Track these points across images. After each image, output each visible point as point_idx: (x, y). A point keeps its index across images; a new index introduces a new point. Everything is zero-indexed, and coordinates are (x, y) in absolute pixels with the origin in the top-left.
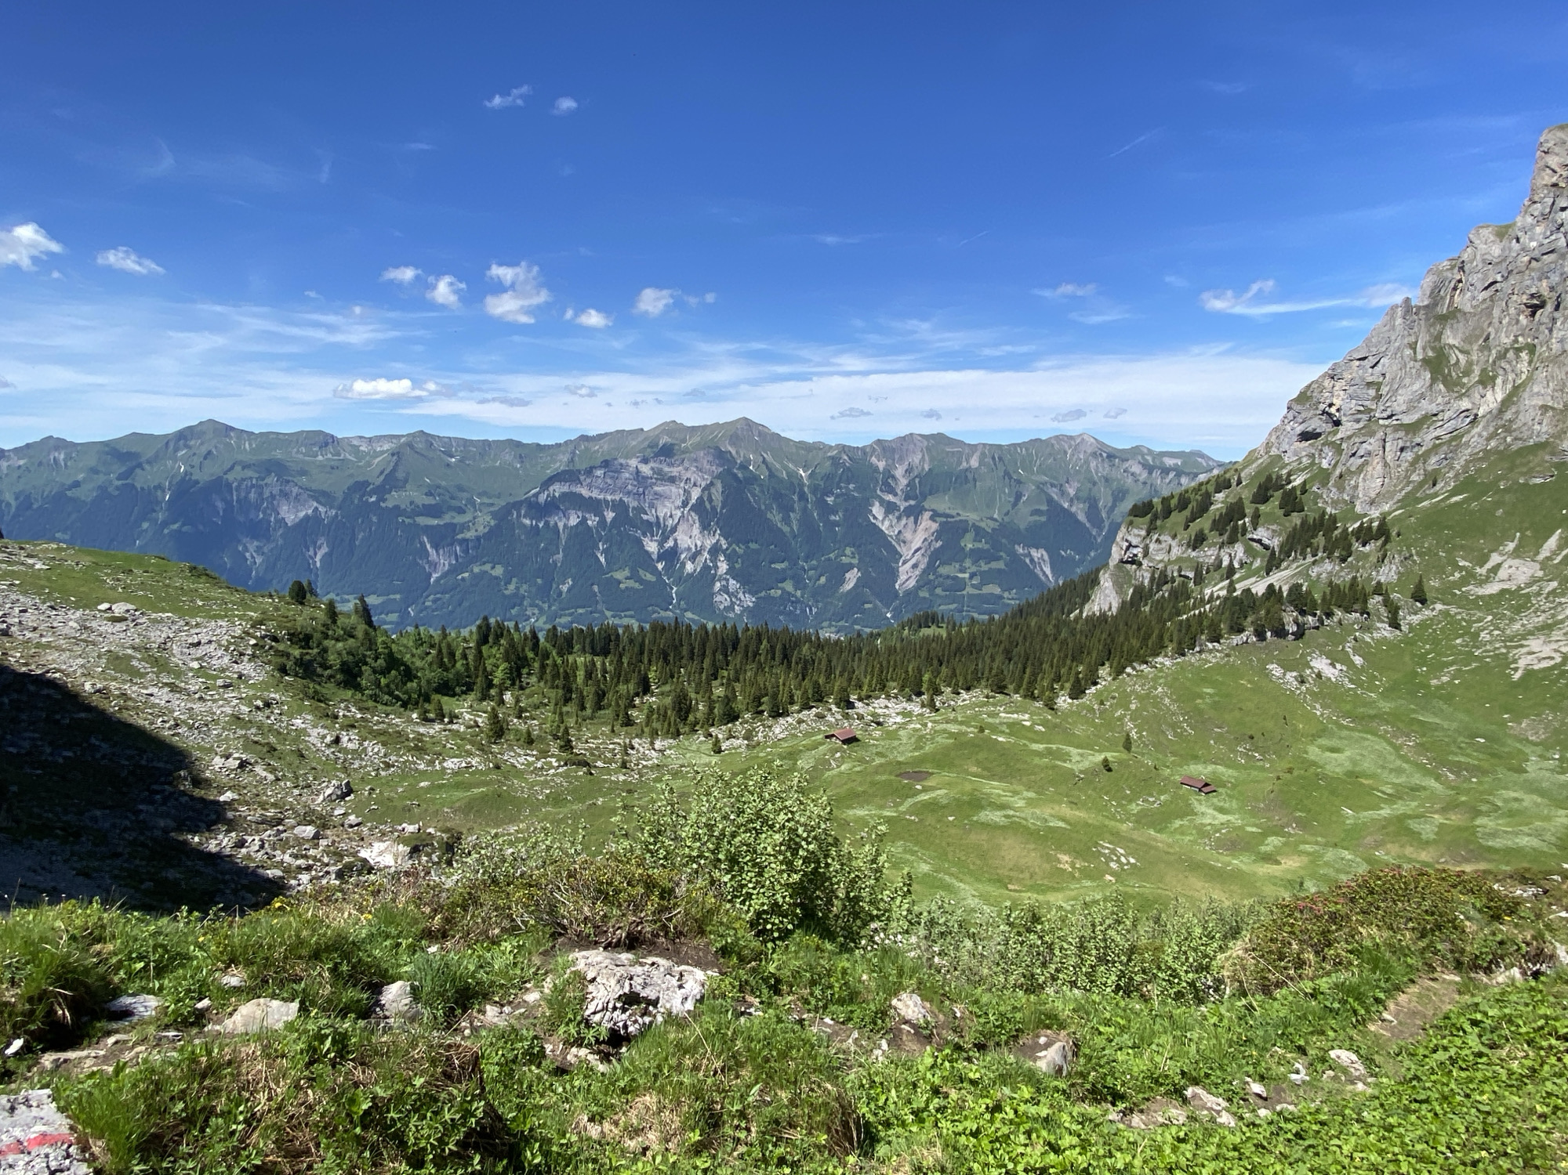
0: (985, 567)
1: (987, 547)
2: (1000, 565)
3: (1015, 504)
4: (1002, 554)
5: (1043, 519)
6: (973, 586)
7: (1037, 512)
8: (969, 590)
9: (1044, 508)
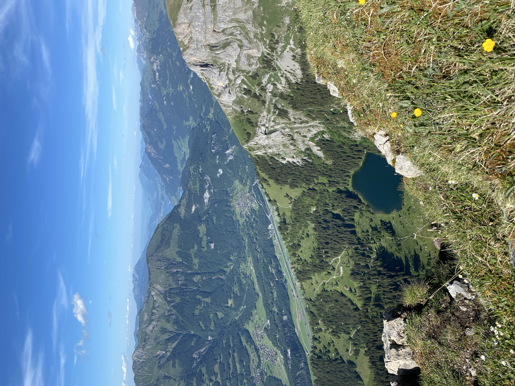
0: (206, 376)
1: (195, 379)
2: (204, 370)
3: (170, 378)
4: (198, 371)
5: (177, 361)
6: (216, 378)
7: (174, 366)
8: (219, 379)
9: (171, 362)
